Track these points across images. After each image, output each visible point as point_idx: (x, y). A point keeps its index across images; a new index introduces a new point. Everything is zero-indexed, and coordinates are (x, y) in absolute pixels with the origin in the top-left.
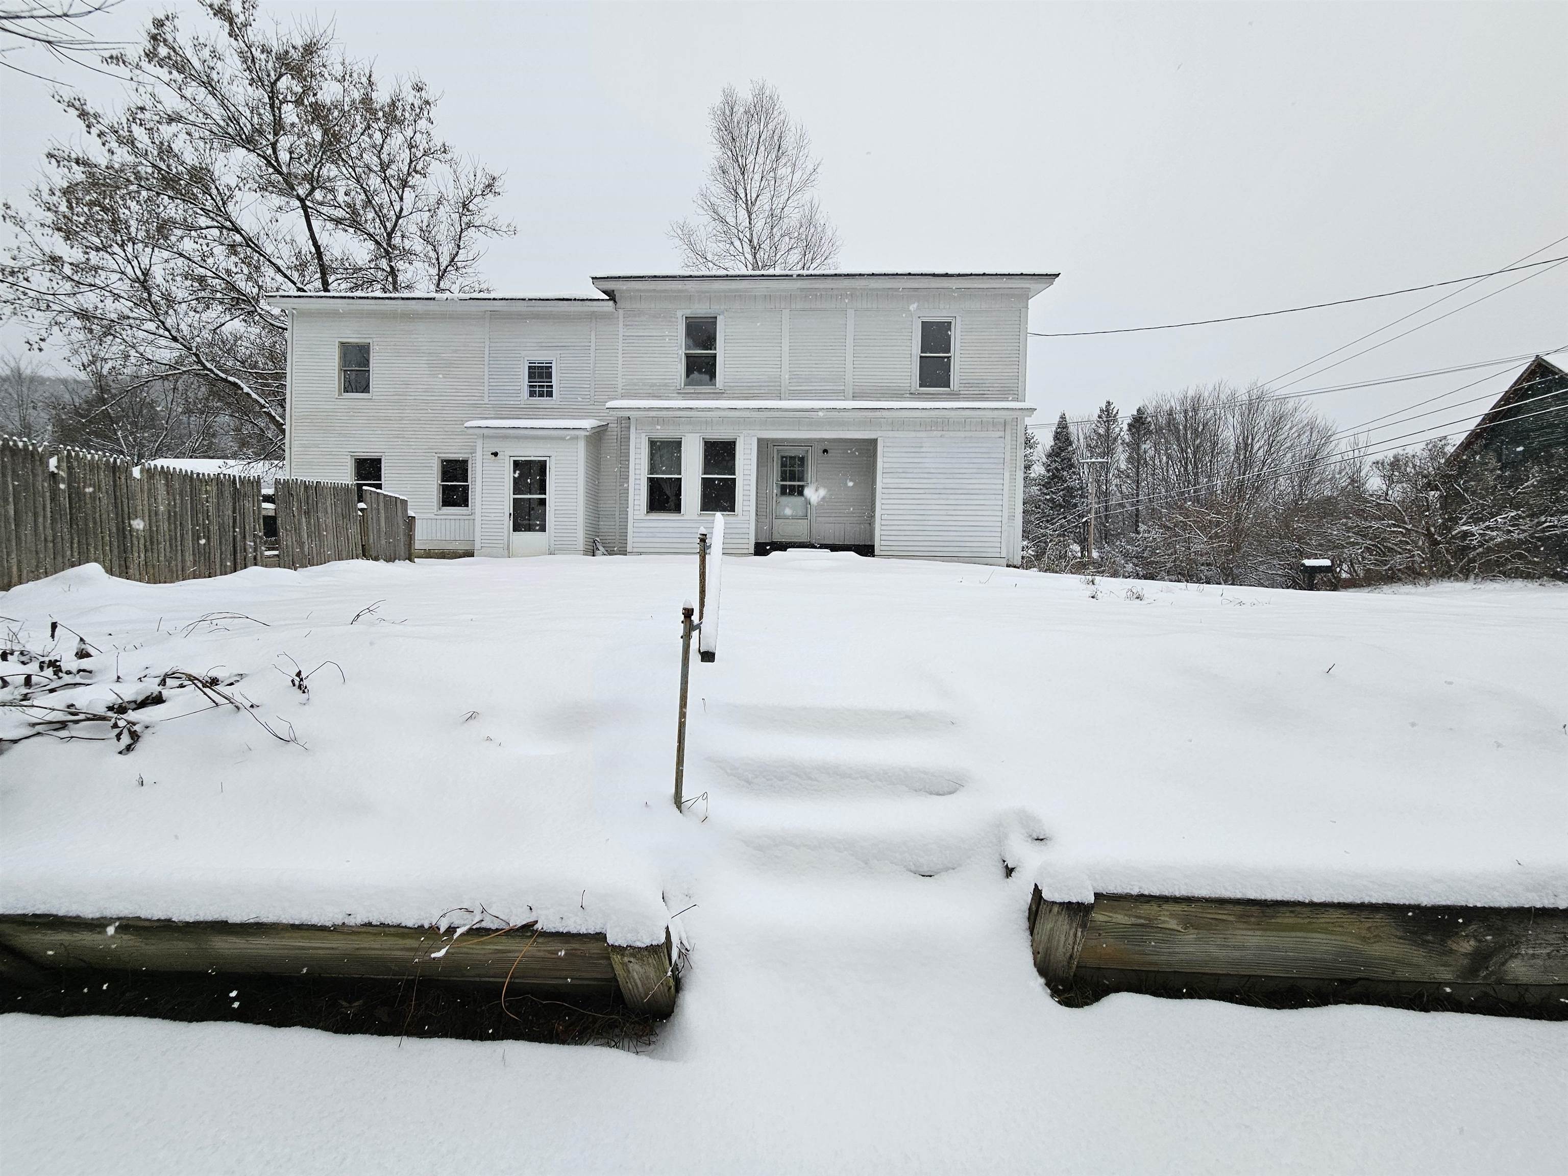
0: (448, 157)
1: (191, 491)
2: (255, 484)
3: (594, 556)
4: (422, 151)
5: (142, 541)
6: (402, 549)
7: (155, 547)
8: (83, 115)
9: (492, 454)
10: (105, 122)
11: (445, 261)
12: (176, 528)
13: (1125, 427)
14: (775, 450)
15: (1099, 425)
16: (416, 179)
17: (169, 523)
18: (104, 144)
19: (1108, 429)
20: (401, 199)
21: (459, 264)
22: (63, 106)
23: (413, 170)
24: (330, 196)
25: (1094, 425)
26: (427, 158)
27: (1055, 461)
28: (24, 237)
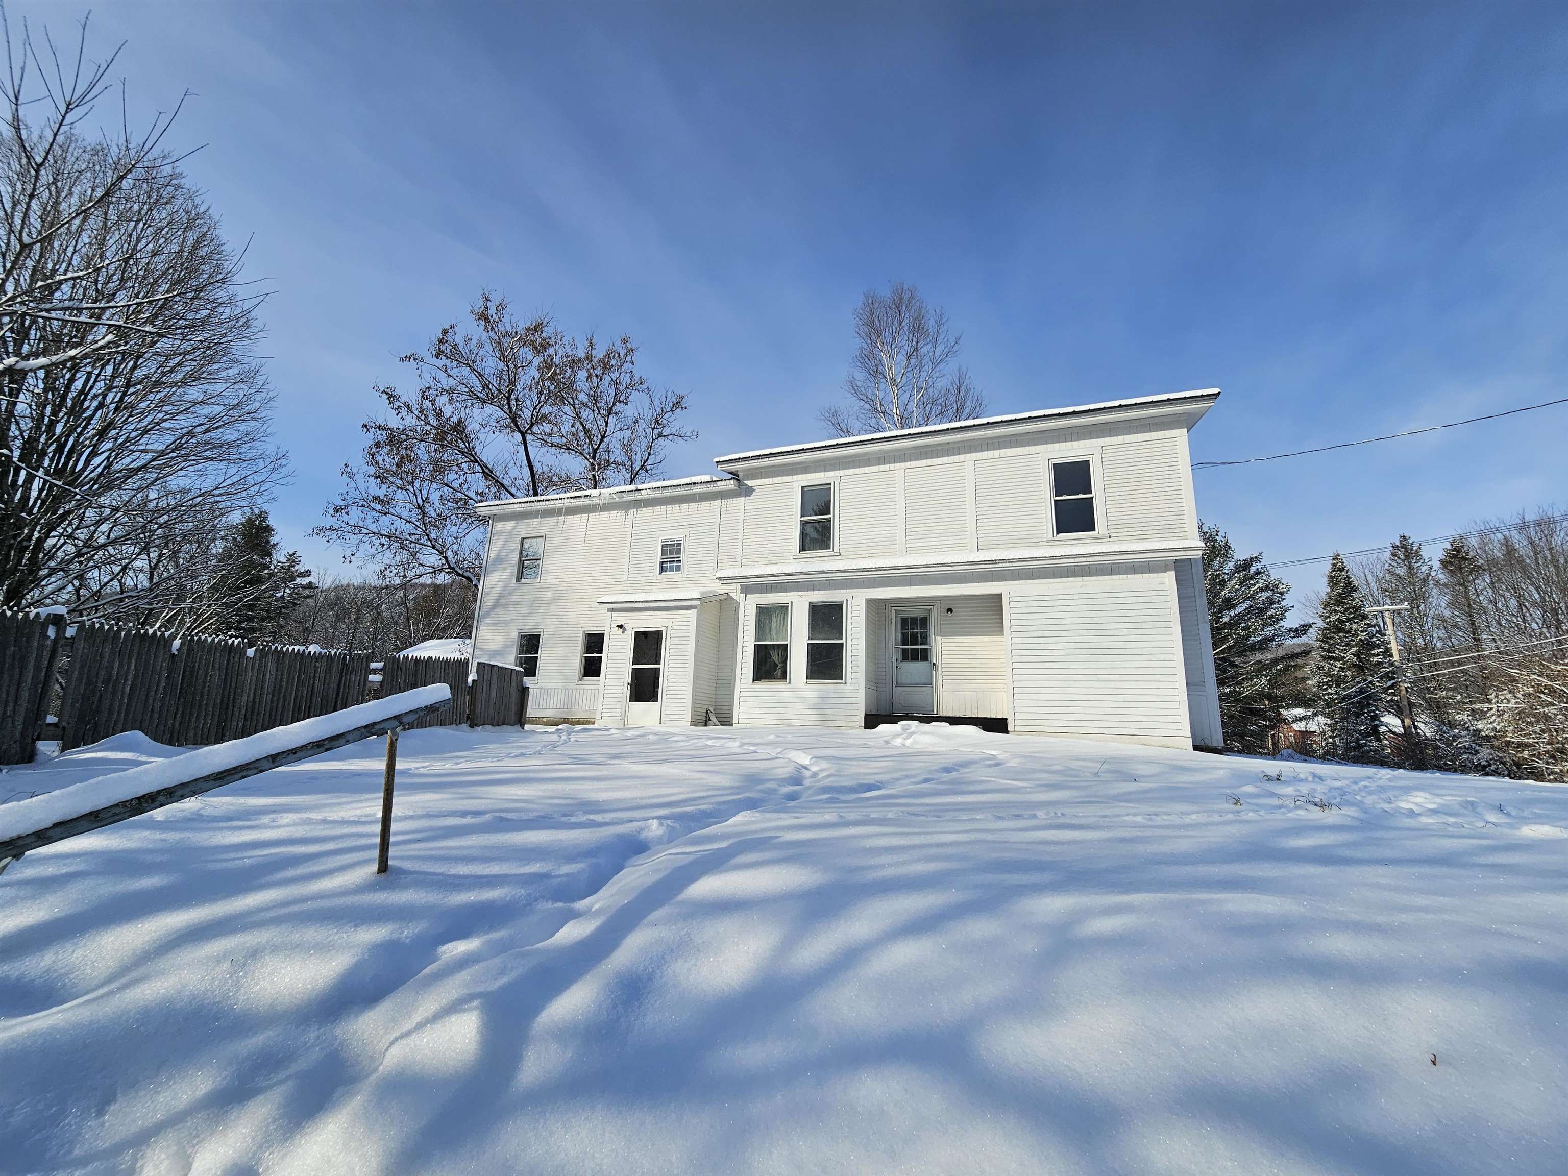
0: (644, 386)
1: (300, 668)
2: (365, 660)
3: (706, 726)
4: (625, 385)
5: (243, 711)
6: (513, 717)
7: (255, 717)
8: (390, 397)
9: (618, 626)
10: (403, 399)
11: (637, 466)
12: (278, 699)
13: (1437, 565)
14: (894, 612)
15: (1394, 564)
16: (619, 407)
17: (273, 696)
18: (397, 414)
19: (1410, 568)
20: (607, 423)
21: (648, 467)
22: (379, 393)
23: (617, 400)
24: (556, 429)
25: (1387, 565)
26: (628, 391)
27: (1336, 611)
28: (352, 485)
